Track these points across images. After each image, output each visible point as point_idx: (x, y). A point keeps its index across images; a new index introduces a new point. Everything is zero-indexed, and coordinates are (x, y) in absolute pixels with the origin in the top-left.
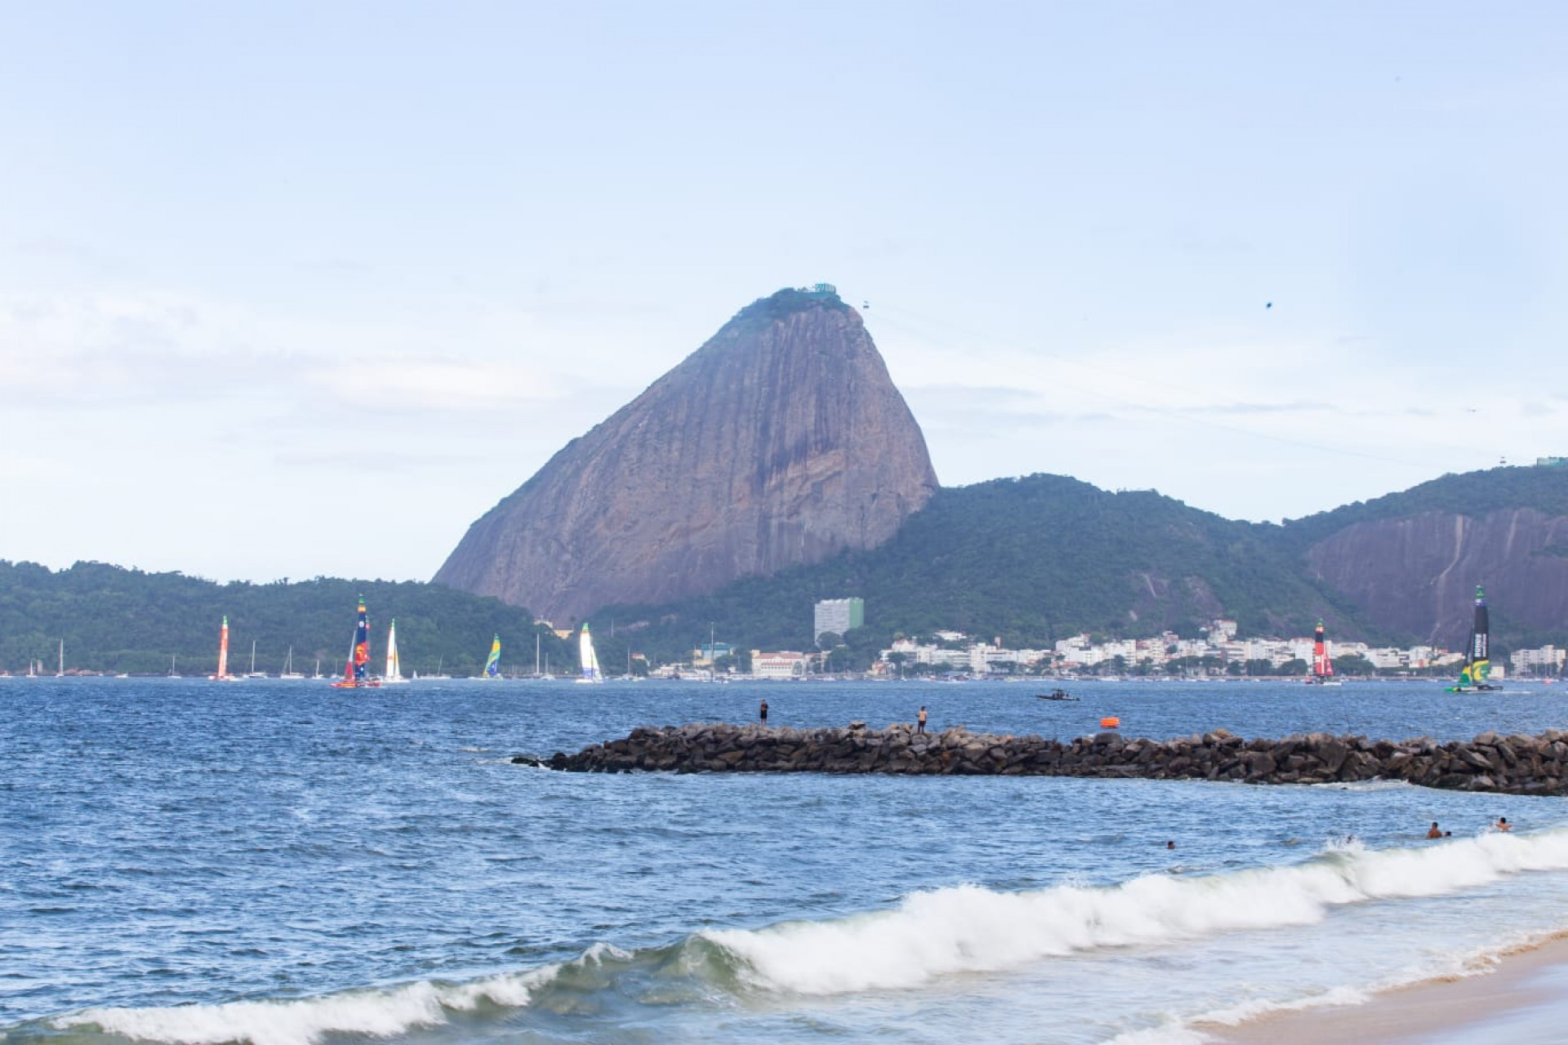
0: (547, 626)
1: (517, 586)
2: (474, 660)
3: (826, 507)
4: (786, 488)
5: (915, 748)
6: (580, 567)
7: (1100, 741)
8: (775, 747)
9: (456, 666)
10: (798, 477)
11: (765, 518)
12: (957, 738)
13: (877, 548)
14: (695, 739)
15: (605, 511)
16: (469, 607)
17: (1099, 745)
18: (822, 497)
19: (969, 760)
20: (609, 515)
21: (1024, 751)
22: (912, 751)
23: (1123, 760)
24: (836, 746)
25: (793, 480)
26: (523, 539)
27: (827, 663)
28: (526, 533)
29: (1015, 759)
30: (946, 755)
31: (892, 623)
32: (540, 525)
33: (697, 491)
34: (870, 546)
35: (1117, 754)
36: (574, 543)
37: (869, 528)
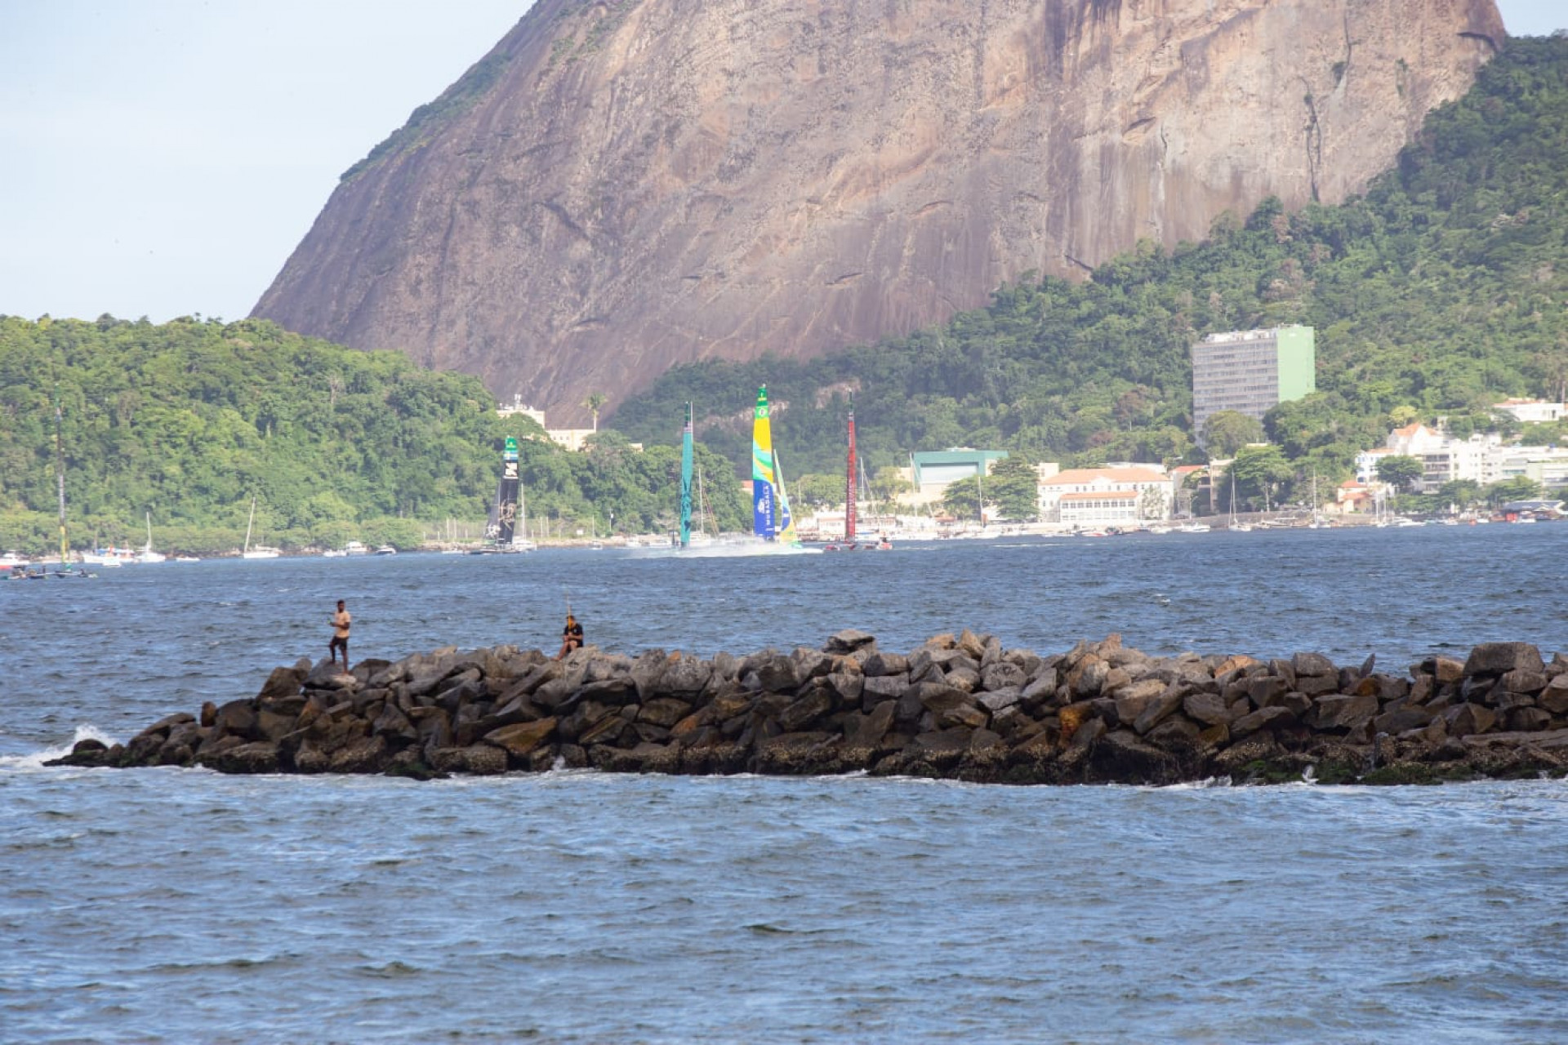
0: (531, 421)
1: (461, 325)
2: (352, 510)
3: (1219, 100)
4: (1116, 59)
5: (986, 698)
6: (616, 272)
7: (1482, 665)
8: (634, 707)
9: (308, 524)
10: (1145, 29)
11: (1067, 135)
12: (1102, 668)
13: (1348, 202)
14: (432, 691)
15: (672, 131)
16: (337, 380)
17: (1479, 676)
18: (1207, 80)
19: (1128, 727)
20: (680, 142)
21: (1277, 699)
22: (981, 707)
23: (1543, 716)
24: (787, 699)
25: (1132, 37)
26: (472, 207)
27: (1224, 489)
28: (479, 193)
29: (1247, 721)
30: (1069, 716)
31: (1388, 386)
32: (511, 171)
33: (899, 74)
34: (1332, 195)
35: (1528, 700)
36: (598, 212)
37: (1328, 151)
